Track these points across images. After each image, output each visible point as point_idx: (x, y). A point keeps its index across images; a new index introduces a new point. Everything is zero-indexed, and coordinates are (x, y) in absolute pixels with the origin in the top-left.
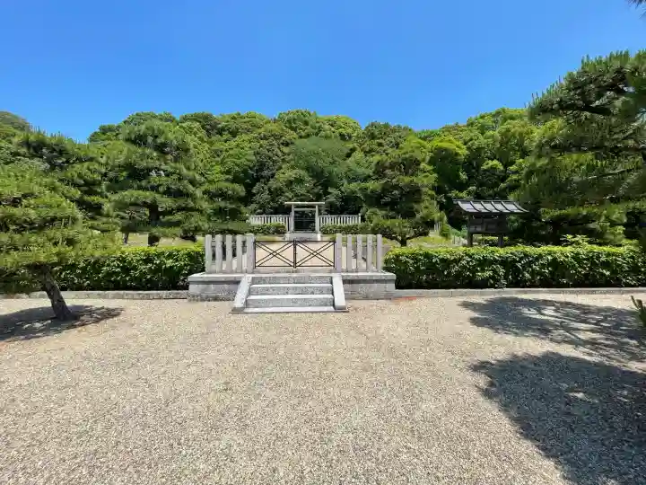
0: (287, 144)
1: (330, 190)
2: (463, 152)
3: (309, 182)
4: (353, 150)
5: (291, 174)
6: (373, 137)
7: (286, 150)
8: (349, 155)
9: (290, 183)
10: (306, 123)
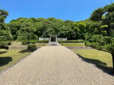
0: (49, 24)
1: (58, 33)
2: (85, 25)
3: (54, 31)
4: (62, 25)
5: (50, 29)
6: (66, 23)
7: (49, 25)
8: (62, 26)
9: (50, 31)
10: (53, 20)
